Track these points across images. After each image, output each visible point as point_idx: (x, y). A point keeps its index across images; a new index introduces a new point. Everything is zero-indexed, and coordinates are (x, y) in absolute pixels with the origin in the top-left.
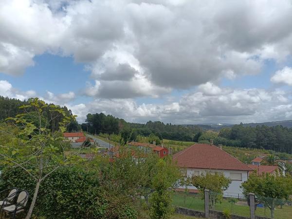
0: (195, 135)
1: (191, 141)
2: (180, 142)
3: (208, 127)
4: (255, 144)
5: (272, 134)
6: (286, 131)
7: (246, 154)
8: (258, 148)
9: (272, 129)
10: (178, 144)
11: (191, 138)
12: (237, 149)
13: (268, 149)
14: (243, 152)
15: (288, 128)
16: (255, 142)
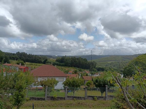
0: (44, 60)
1: (42, 63)
2: (36, 64)
3: (50, 57)
4: (70, 65)
5: (77, 61)
6: (82, 60)
7: (66, 69)
8: (72, 66)
9: (77, 59)
10: (35, 65)
11: (42, 62)
12: (63, 67)
13: (75, 67)
14: (65, 68)
15: (83, 58)
16: (70, 64)
